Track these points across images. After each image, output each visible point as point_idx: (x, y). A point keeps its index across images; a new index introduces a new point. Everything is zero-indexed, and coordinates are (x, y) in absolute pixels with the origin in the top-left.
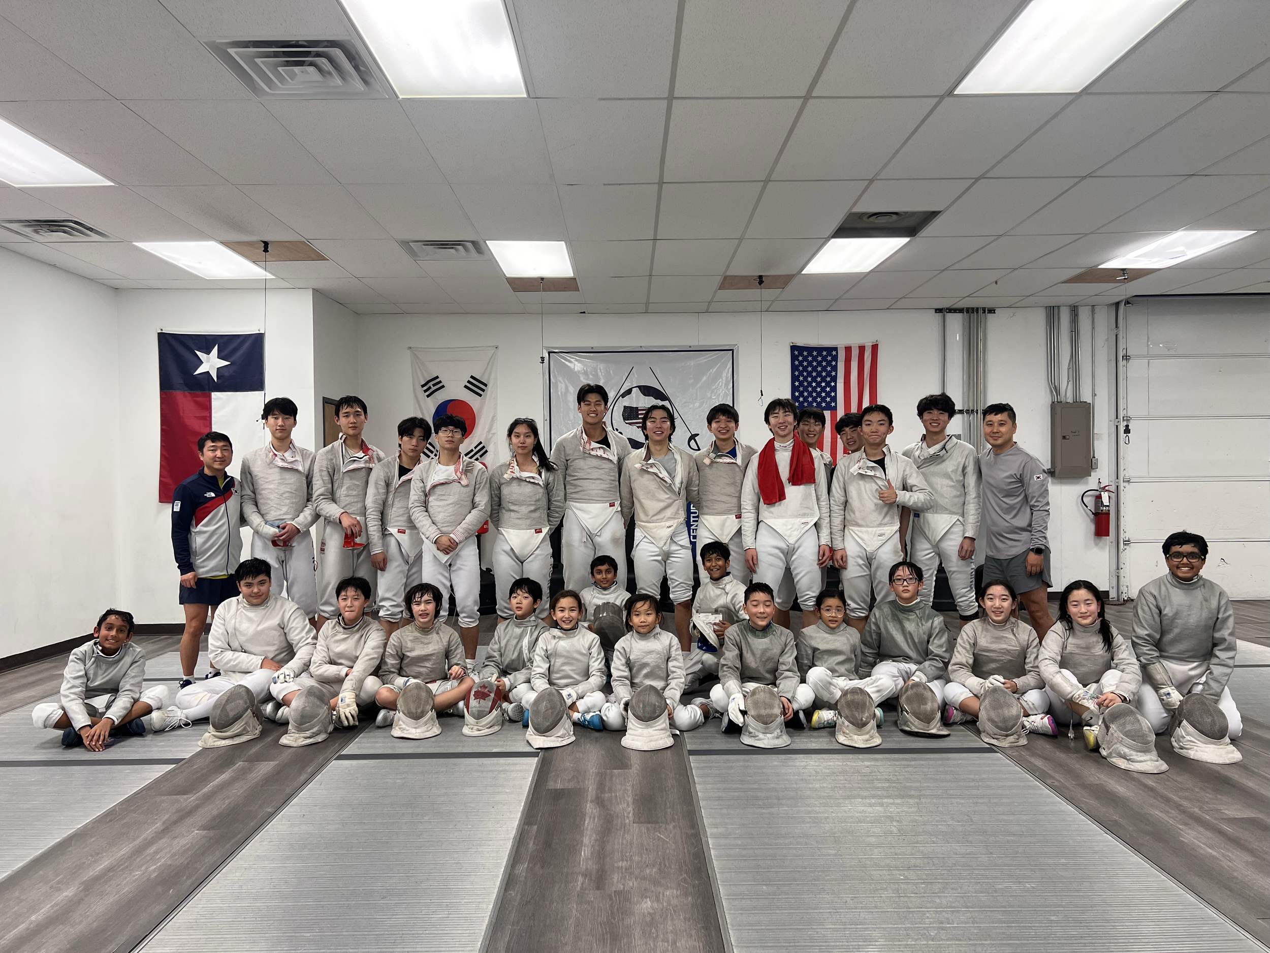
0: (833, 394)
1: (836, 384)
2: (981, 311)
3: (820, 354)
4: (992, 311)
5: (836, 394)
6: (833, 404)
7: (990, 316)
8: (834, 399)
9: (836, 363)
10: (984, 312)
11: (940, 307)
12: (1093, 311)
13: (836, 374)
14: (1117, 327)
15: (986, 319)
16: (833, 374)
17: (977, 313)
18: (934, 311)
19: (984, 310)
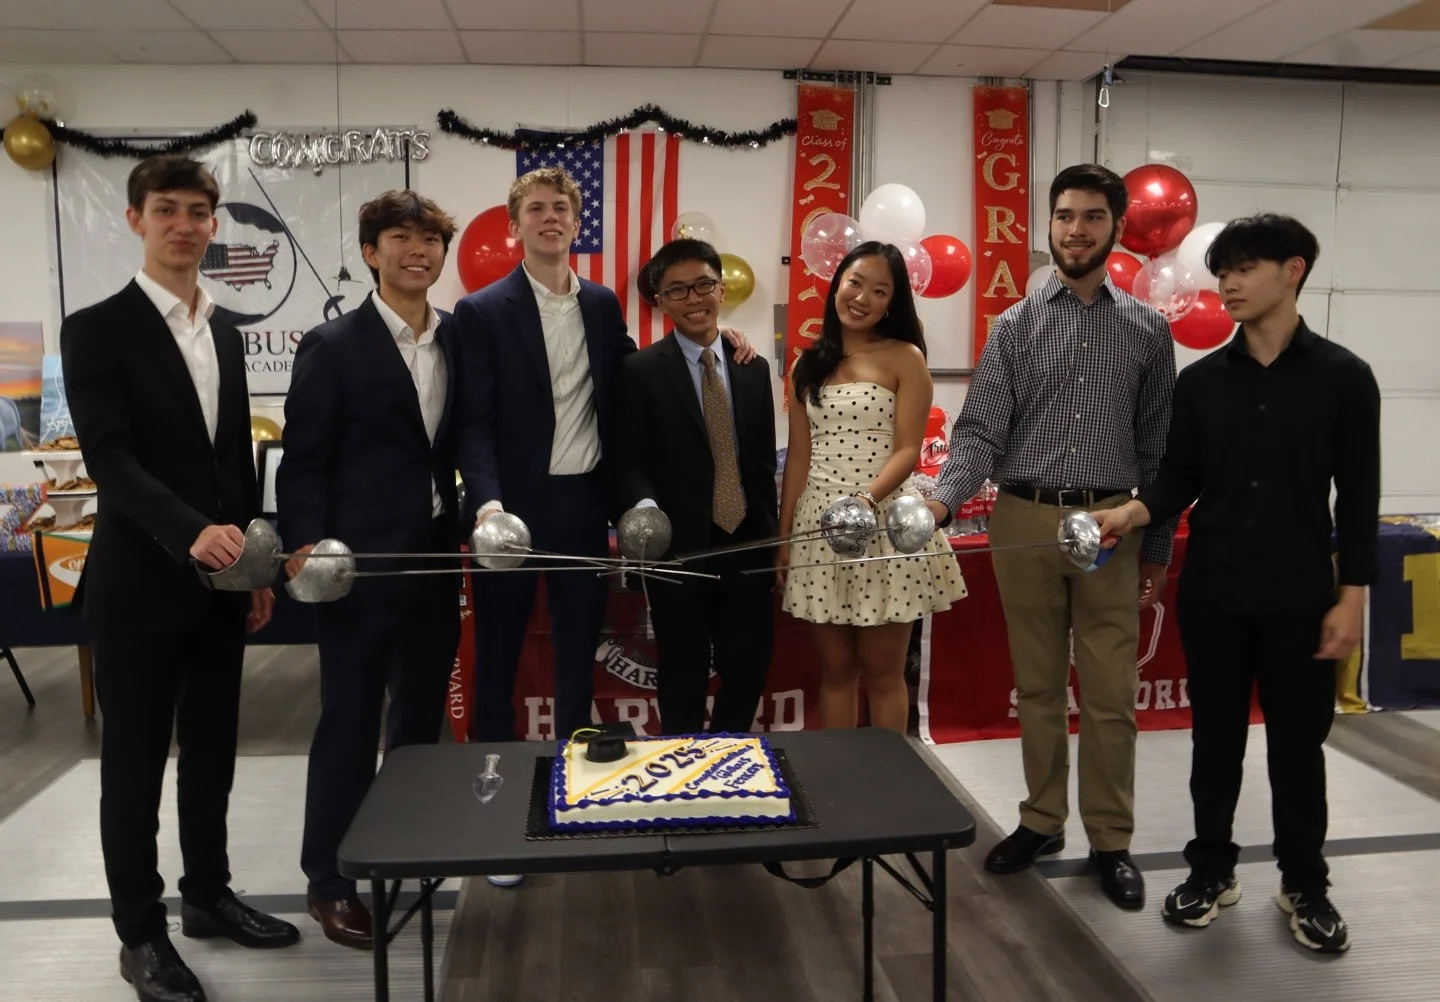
0: (595, 223)
1: (601, 203)
2: (864, 79)
3: (570, 146)
4: (885, 80)
5: (601, 223)
6: (595, 242)
7: (882, 90)
8: (598, 232)
9: (601, 165)
10: (871, 82)
11: (791, 67)
12: (1059, 91)
13: (601, 184)
14: (1097, 120)
15: (874, 92)
16: (596, 184)
17: (859, 81)
18: (781, 74)
19: (870, 75)
